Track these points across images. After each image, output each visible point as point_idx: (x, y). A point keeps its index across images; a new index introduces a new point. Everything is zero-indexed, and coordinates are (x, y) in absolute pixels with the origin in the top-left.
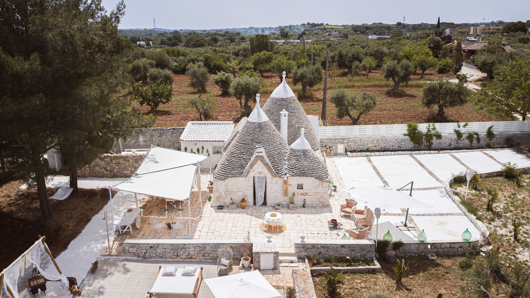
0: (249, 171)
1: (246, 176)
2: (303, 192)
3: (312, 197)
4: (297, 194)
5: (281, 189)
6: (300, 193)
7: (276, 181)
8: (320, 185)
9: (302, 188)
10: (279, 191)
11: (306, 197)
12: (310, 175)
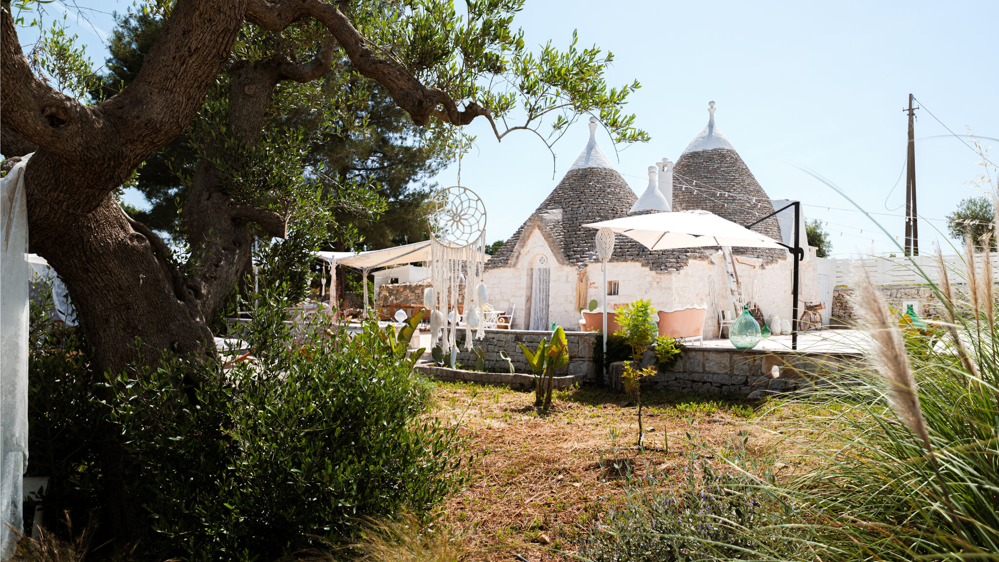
0: (520, 254)
2: (617, 302)
5: (574, 294)
6: (613, 302)
9: (617, 293)
10: (570, 298)
12: (632, 257)
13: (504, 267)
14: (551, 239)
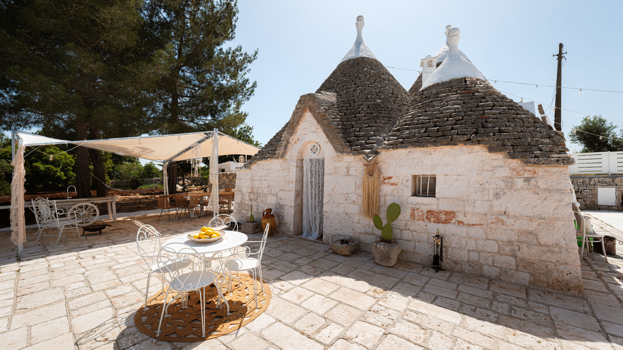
0: (288, 142)
1: (283, 156)
2: (434, 208)
3: (473, 232)
4: (413, 215)
5: (360, 191)
6: (425, 209)
7: (348, 169)
8: (520, 183)
9: (432, 194)
10: (353, 197)
11: (442, 228)
12: (466, 137)
13: (271, 158)
14: (325, 121)
